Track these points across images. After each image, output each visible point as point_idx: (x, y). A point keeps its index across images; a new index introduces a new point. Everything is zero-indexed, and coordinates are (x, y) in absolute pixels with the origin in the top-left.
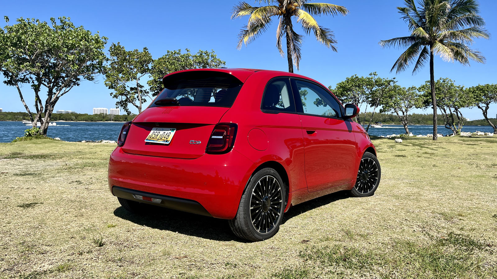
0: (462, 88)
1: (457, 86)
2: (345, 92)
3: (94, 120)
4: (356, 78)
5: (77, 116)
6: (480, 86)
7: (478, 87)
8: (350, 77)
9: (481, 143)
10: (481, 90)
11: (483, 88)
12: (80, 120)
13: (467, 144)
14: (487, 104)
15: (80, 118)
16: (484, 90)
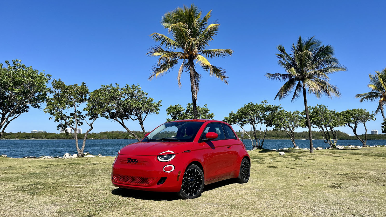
0: (334, 112)
1: (331, 110)
2: (244, 115)
3: (60, 138)
4: (252, 105)
5: (47, 135)
6: (349, 110)
7: (347, 111)
8: (247, 104)
9: (345, 155)
10: (349, 113)
11: (351, 112)
12: (49, 138)
13: (334, 156)
14: (356, 124)
15: (49, 136)
16: (352, 114)
